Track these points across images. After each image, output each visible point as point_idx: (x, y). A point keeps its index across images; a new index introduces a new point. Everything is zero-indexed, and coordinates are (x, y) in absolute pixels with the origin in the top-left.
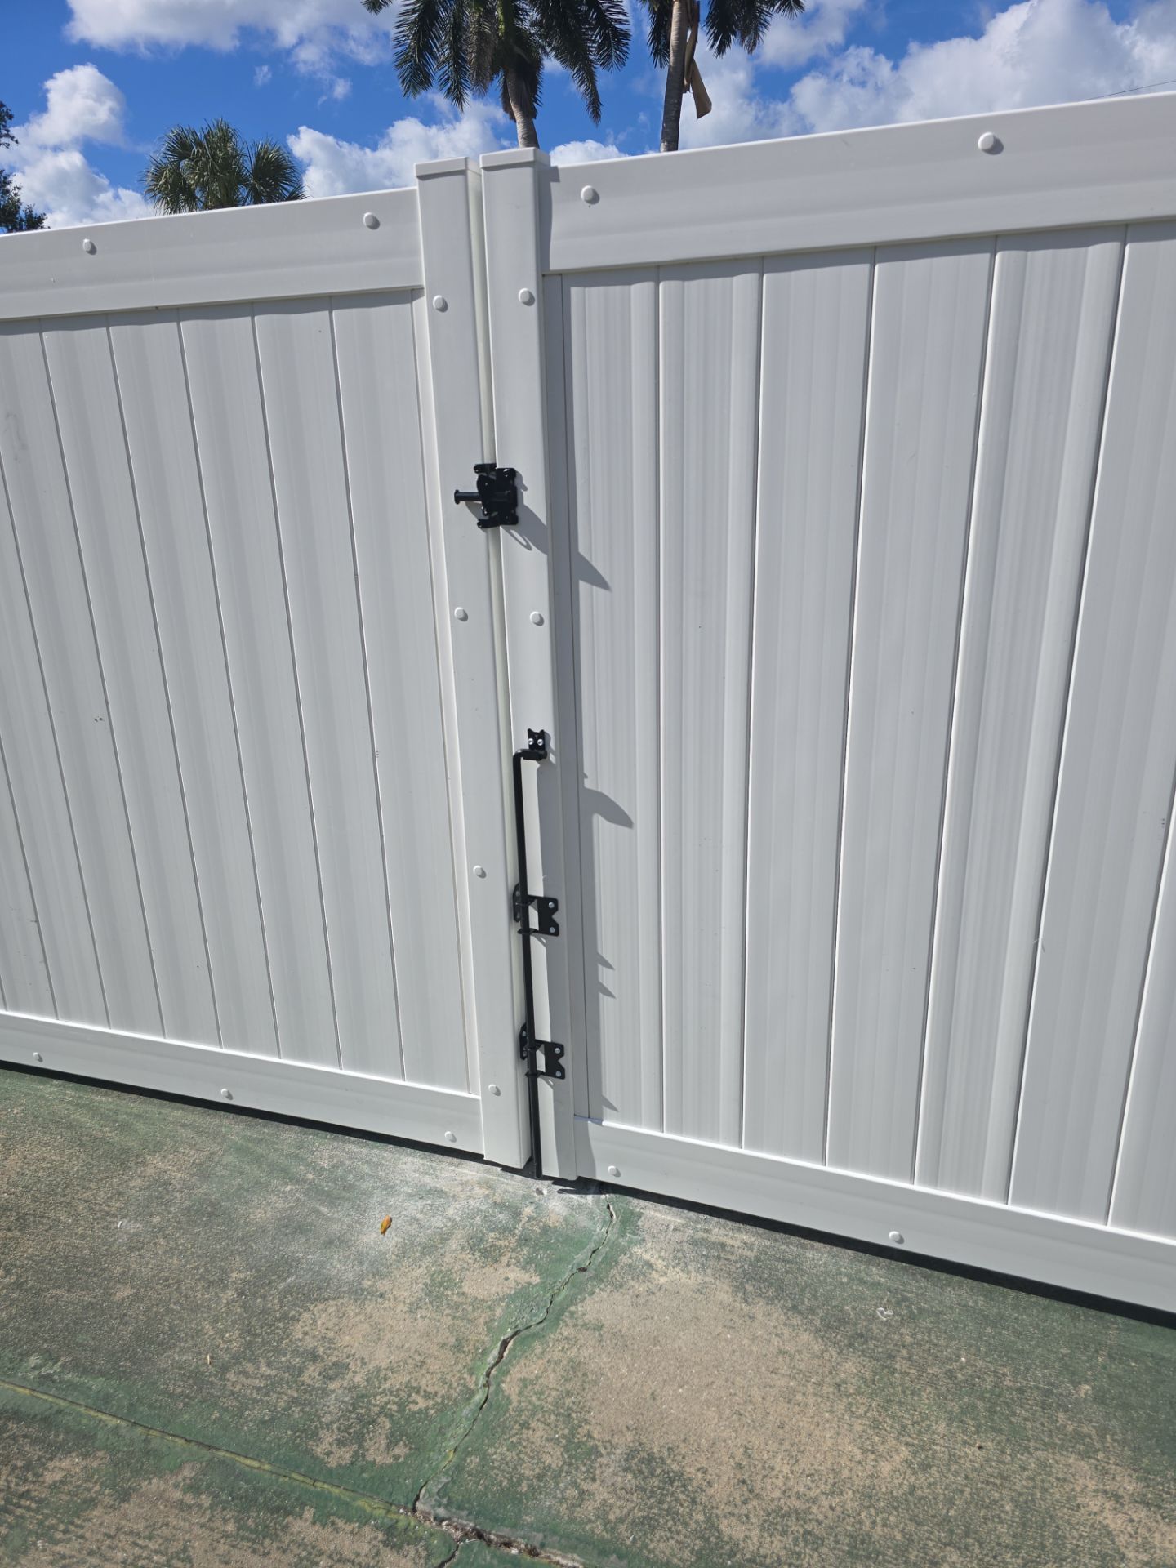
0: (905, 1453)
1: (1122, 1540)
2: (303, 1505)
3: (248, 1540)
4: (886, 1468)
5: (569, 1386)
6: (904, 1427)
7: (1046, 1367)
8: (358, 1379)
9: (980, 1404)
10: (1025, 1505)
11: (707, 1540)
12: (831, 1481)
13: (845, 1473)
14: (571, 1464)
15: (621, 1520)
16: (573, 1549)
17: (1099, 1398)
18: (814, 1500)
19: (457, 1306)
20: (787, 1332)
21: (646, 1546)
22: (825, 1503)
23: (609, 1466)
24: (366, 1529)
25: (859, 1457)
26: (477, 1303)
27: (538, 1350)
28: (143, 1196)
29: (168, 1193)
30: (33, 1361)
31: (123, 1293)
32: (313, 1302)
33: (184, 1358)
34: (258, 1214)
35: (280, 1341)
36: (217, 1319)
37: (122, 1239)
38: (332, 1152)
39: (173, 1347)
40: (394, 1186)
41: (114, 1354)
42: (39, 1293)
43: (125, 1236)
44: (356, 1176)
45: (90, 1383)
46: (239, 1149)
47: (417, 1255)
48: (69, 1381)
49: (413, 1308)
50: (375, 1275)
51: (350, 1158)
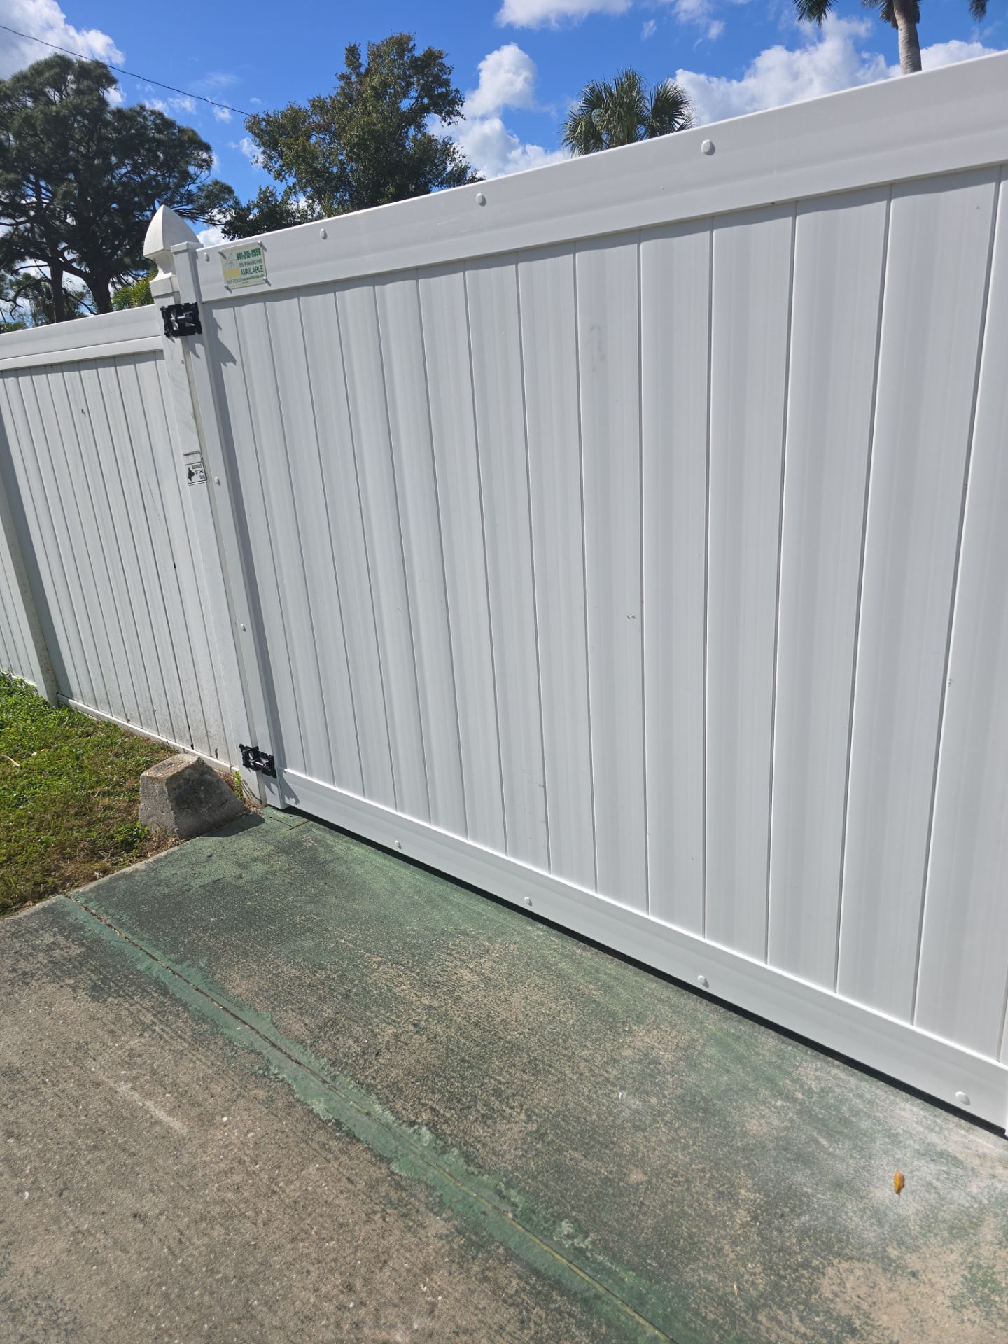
28: (636, 1068)
29: (659, 1074)
30: (566, 1227)
31: (637, 1176)
32: (838, 1254)
33: (710, 1278)
34: (753, 1126)
35: (809, 1294)
36: (734, 1242)
37: (625, 1114)
38: (818, 1073)
39: (696, 1259)
40: (897, 1135)
41: (639, 1247)
42: (559, 1151)
43: (627, 1110)
44: (850, 1109)
45: (622, 1274)
46: (720, 1043)
47: (946, 1234)
48: (601, 1263)
49: (957, 1305)
50: (899, 1245)
51: (838, 1086)
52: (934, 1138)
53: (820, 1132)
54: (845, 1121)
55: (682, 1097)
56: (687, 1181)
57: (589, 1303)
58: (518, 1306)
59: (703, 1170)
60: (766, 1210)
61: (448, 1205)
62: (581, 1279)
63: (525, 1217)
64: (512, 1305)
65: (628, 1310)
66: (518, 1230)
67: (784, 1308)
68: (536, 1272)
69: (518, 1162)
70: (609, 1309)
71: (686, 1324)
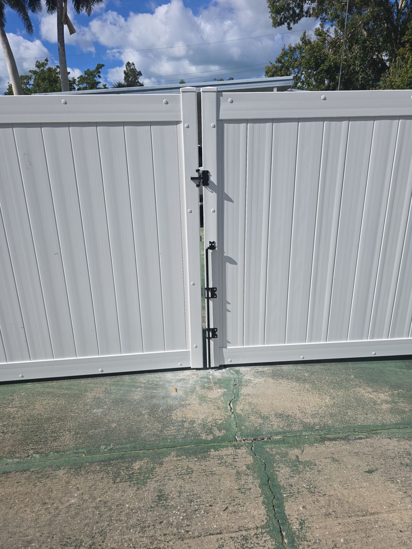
0: (328, 397)
1: (375, 399)
2: (210, 449)
3: (203, 460)
4: (327, 401)
5: (252, 407)
6: (325, 393)
7: (343, 375)
8: (199, 422)
9: (336, 385)
10: (356, 399)
11: (303, 424)
12: (319, 406)
13: (320, 404)
14: (265, 421)
15: (284, 426)
16: (278, 435)
17: (356, 377)
18: (318, 410)
19: (211, 401)
20: (290, 384)
21: (292, 429)
22: (321, 410)
23: (273, 418)
24: (228, 448)
25: (321, 401)
26: (216, 399)
27: (239, 403)
28: (94, 403)
29: (102, 400)
30: (103, 447)
31: (114, 425)
32: (172, 411)
33: (148, 433)
34: (136, 397)
35: (171, 421)
36: (148, 422)
37: (100, 414)
38: (144, 378)
39: (142, 431)
40: (169, 381)
41: (126, 438)
42: (86, 433)
43: (100, 413)
44: (156, 382)
45: (126, 446)
46: (113, 385)
47: (191, 394)
48: (119, 448)
49: (200, 404)
50: (183, 401)
51: (150, 378)
52: (177, 377)
53: (153, 390)
54: (157, 385)
55: (113, 402)
56: (128, 418)
57: (122, 457)
58: (103, 471)
59: (130, 413)
60: (151, 412)
61: (61, 466)
62: (116, 454)
63: (89, 453)
64: (101, 472)
65: (133, 452)
66: (89, 457)
67: (168, 427)
68: (102, 461)
69: (75, 443)
70: (128, 455)
71: (149, 445)
